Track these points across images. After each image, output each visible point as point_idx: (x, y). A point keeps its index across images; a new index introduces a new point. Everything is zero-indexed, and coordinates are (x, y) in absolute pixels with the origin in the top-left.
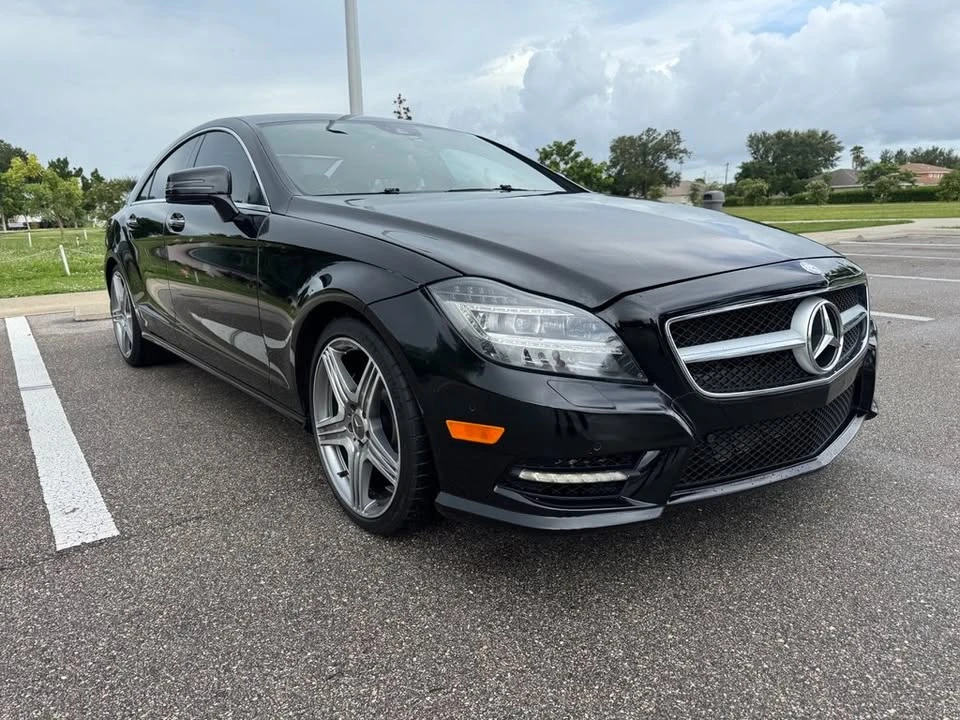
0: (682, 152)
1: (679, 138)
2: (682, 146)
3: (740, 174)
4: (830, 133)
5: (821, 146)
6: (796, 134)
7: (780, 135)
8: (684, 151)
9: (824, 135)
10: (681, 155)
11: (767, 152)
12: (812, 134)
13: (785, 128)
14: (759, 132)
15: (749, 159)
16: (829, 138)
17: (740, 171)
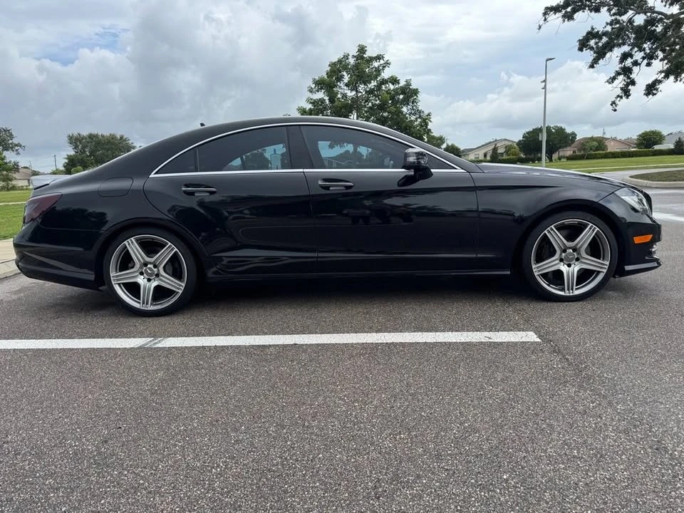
0: (16, 145)
1: (11, 135)
2: (15, 141)
3: (67, 164)
4: (125, 137)
5: (121, 145)
6: (102, 136)
7: (91, 136)
8: (19, 145)
9: (122, 138)
10: (17, 148)
11: (84, 147)
12: (113, 137)
13: (94, 132)
14: (76, 134)
15: (72, 153)
16: (125, 140)
17: (67, 161)
